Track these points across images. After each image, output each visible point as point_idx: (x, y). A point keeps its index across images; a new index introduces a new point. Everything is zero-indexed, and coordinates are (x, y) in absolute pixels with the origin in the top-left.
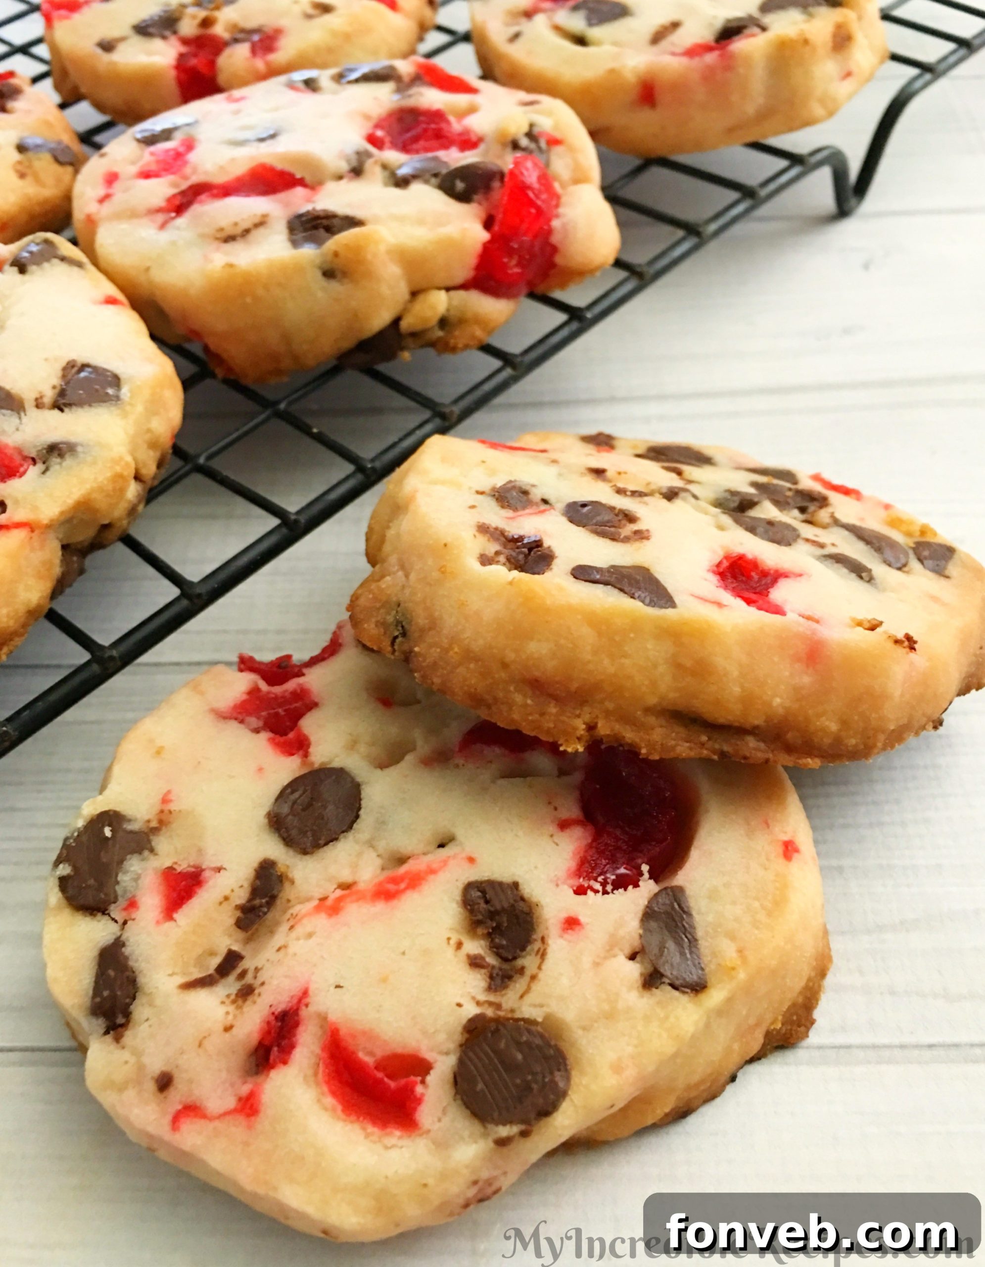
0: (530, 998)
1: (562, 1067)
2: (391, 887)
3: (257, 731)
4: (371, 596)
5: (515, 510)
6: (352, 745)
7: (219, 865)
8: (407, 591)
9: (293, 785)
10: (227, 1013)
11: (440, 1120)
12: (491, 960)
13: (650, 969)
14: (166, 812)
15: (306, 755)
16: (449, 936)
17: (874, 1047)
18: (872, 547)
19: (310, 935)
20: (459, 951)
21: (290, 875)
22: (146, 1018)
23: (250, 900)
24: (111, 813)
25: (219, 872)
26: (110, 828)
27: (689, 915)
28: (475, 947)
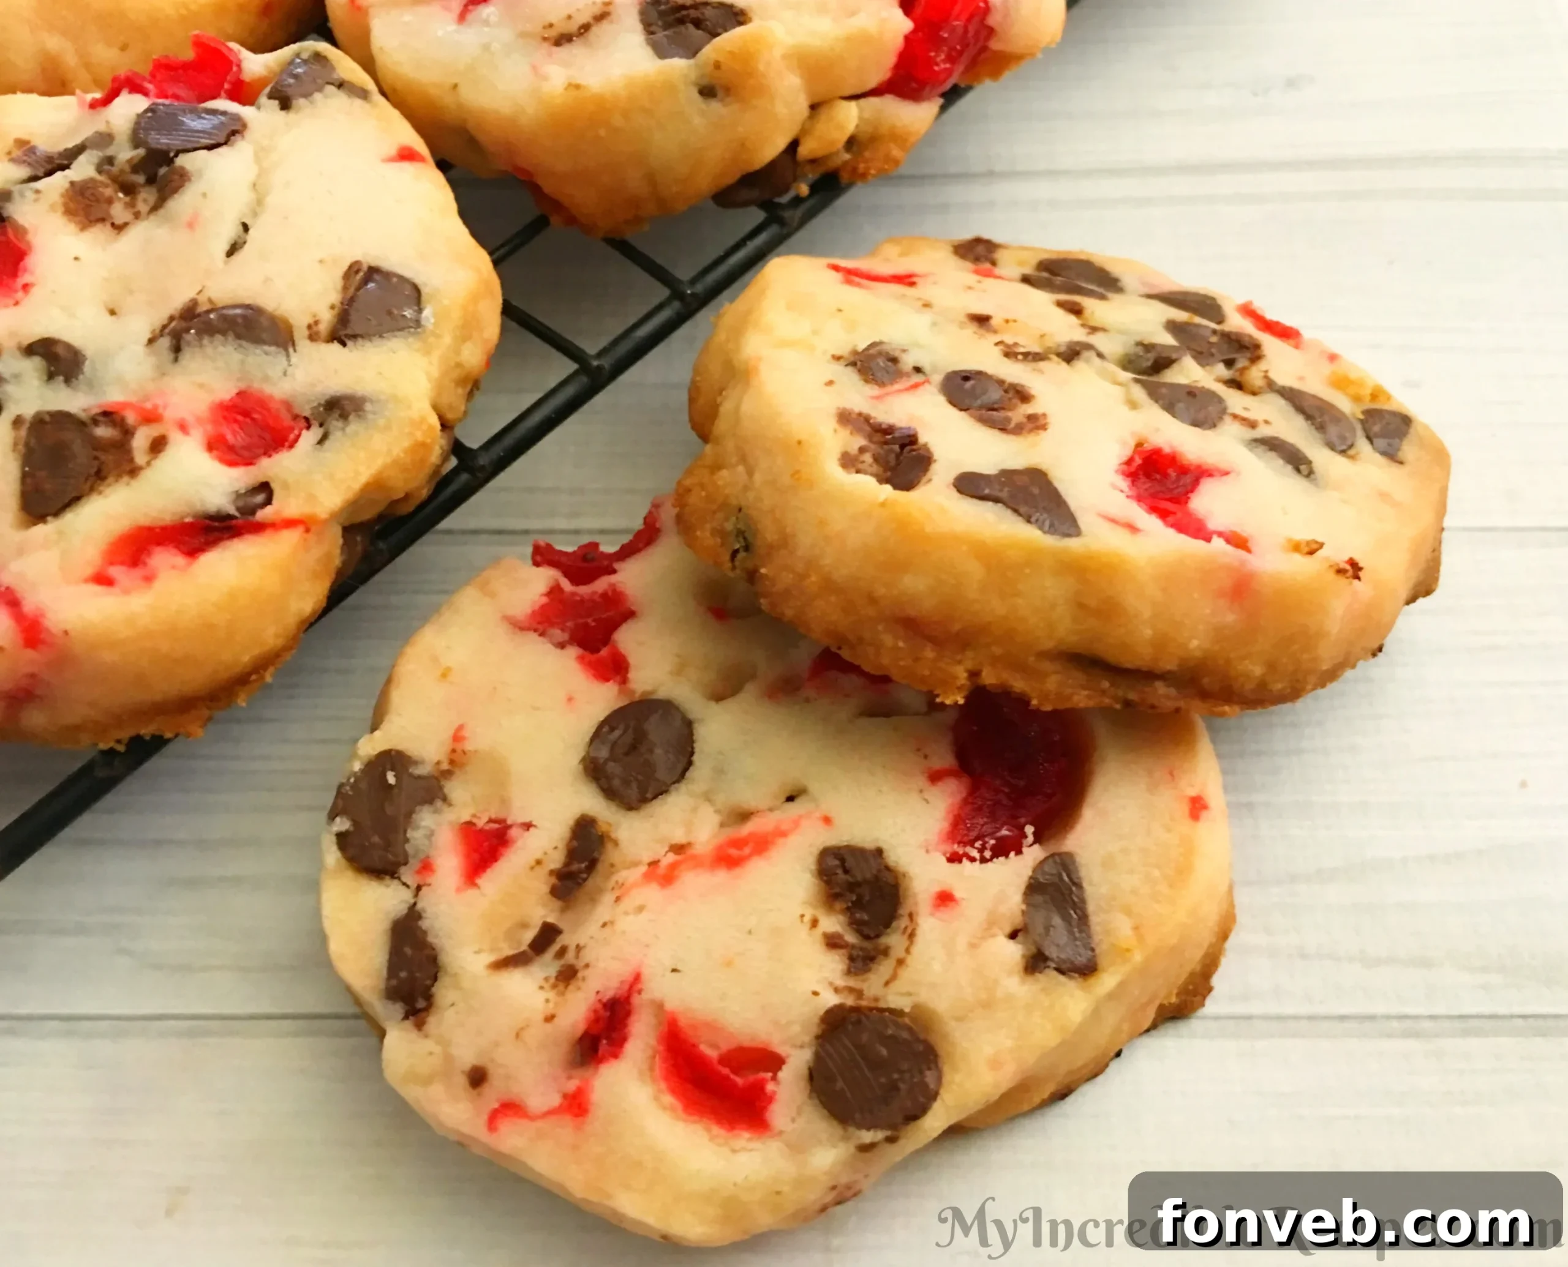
0: (898, 986)
1: (933, 1066)
2: (733, 852)
3: (561, 646)
4: (703, 494)
5: (881, 384)
6: (679, 671)
7: (527, 820)
8: (751, 495)
9: (609, 723)
10: (547, 1001)
11: (793, 1120)
12: (851, 938)
13: (1033, 950)
14: (459, 751)
15: (624, 681)
16: (801, 912)
17: (1280, 1018)
18: (1313, 424)
19: (641, 909)
20: (814, 929)
21: (613, 835)
22: (451, 1003)
23: (567, 864)
24: (393, 753)
25: (528, 830)
26: (393, 773)
27: (1079, 886)
28: (832, 923)
